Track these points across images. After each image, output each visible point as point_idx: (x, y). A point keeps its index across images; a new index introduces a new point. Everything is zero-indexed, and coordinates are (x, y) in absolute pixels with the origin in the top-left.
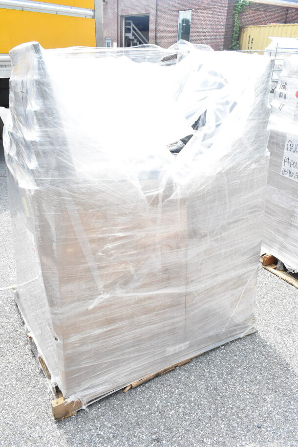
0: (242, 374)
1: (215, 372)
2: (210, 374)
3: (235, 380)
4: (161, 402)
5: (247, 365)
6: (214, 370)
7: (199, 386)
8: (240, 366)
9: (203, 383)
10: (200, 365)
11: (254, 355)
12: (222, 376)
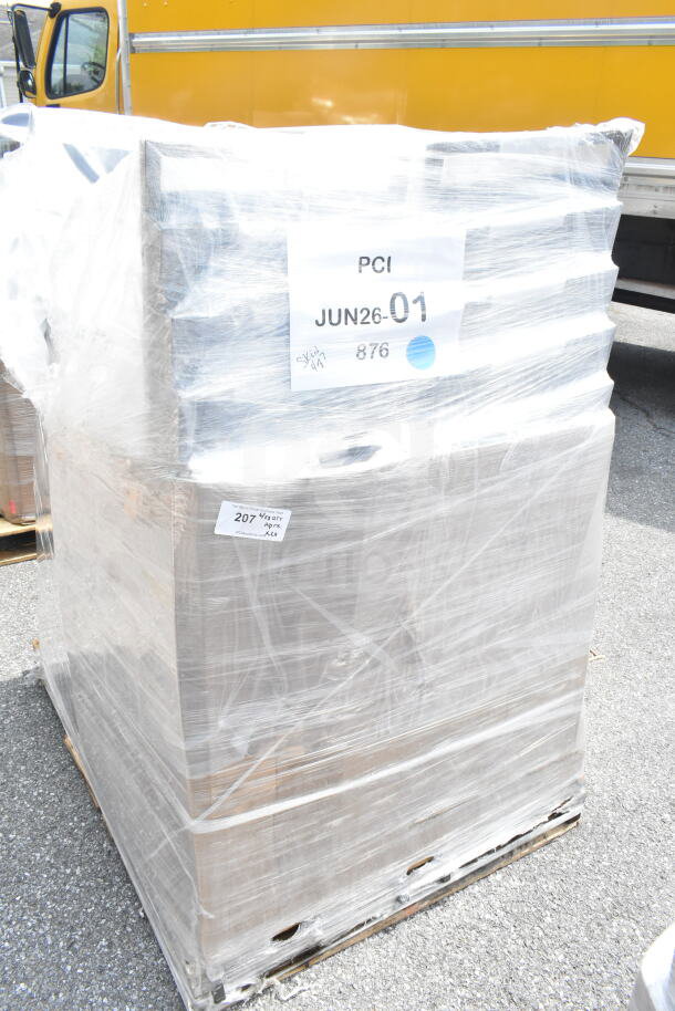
0: (44, 947)
1: (68, 887)
2: (69, 876)
3: (33, 926)
4: (24, 786)
5: (69, 968)
6: (78, 885)
7: (40, 851)
8: (70, 946)
9: (47, 859)
10: (97, 860)
11: (103, 995)
12: (54, 901)
